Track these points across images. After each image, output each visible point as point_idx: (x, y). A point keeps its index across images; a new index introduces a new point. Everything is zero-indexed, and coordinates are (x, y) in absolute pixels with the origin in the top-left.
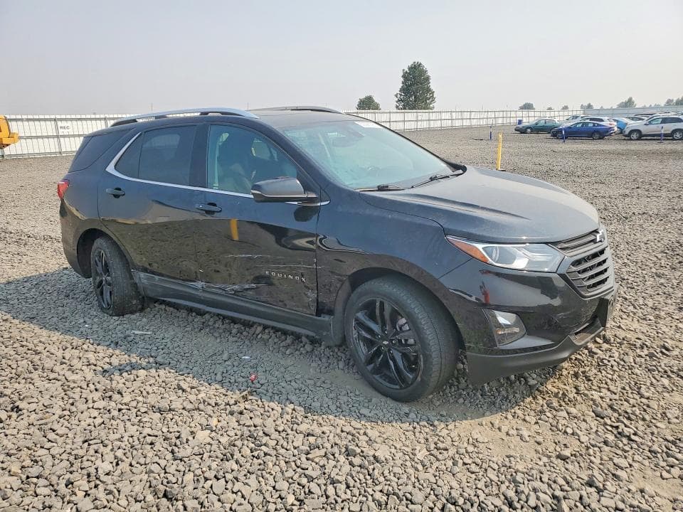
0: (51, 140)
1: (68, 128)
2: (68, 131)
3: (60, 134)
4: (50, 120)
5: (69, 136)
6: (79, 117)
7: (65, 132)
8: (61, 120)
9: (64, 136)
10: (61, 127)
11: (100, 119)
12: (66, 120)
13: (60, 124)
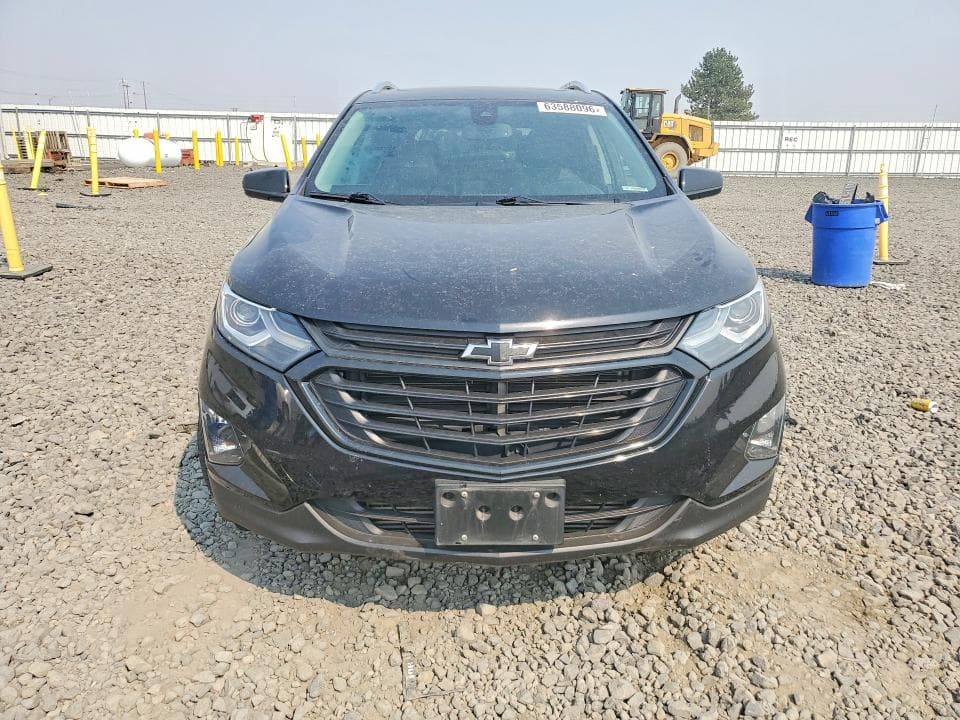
0: (769, 155)
1: (795, 139)
2: (796, 144)
3: (784, 147)
4: (774, 128)
5: (793, 151)
6: (814, 125)
7: (791, 145)
8: (789, 128)
9: (787, 151)
10: (787, 139)
11: (845, 129)
12: (796, 128)
13: (786, 134)
